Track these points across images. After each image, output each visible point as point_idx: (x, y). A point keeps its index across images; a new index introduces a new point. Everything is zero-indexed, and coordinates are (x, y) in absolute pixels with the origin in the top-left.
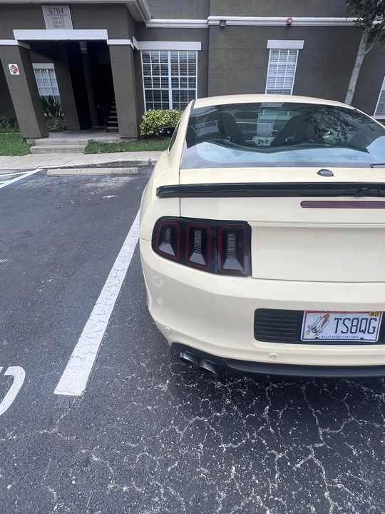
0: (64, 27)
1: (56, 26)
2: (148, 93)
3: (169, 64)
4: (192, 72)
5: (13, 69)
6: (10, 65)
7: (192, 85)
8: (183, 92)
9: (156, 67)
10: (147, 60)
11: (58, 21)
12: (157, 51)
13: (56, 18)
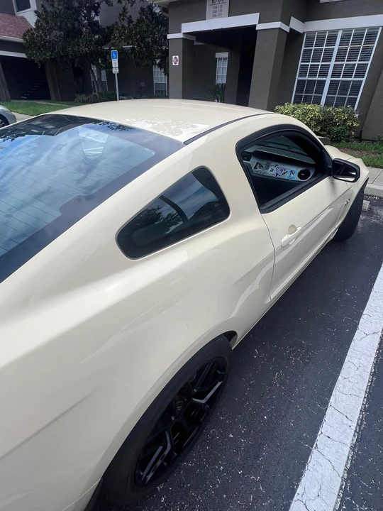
1: (214, 16)
2: (301, 83)
3: (336, 47)
4: (365, 58)
5: (175, 60)
6: (174, 57)
7: (360, 74)
8: (345, 84)
9: (318, 53)
10: (309, 43)
11: (217, 10)
12: (325, 32)
13: (215, 8)
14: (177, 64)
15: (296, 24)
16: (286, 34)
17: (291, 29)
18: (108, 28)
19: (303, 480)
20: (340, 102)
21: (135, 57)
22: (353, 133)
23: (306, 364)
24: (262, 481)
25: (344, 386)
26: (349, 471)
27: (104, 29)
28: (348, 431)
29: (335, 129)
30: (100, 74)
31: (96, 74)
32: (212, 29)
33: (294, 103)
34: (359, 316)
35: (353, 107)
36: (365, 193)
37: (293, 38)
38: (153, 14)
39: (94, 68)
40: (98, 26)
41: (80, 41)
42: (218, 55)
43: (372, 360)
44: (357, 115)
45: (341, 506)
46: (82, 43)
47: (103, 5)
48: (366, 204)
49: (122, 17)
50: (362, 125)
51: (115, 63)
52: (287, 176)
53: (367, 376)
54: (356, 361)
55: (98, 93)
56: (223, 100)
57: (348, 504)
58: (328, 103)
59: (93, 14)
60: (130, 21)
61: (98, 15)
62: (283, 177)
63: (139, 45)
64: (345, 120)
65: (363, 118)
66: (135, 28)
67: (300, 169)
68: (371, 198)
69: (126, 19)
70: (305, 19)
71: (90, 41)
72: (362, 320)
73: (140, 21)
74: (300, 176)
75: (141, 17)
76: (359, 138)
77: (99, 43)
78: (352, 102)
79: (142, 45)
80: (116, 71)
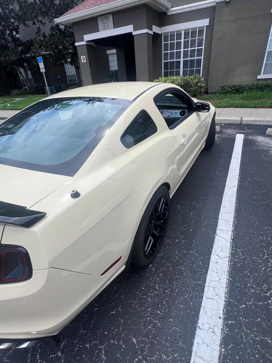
0: (108, 28)
1: (104, 29)
2: (166, 64)
3: (182, 40)
4: (200, 44)
5: (83, 59)
6: (82, 57)
7: (199, 54)
8: (192, 61)
9: (172, 45)
10: (166, 40)
11: (106, 25)
12: (174, 32)
13: (105, 23)
14: (85, 61)
15: (156, 29)
16: (151, 36)
17: (154, 32)
18: (28, 41)
19: (214, 247)
20: (192, 73)
21: (53, 59)
22: (203, 90)
23: (204, 206)
24: (196, 252)
25: (224, 211)
26: (233, 240)
27: (25, 42)
28: (229, 226)
29: (192, 89)
30: (27, 74)
31: (24, 74)
32: (104, 37)
33: (164, 76)
34: (225, 181)
35: (200, 75)
36: (216, 122)
37: (156, 37)
38: (60, 30)
39: (22, 70)
40: (20, 41)
41: (9, 52)
42: (108, 52)
43: (235, 198)
44: (203, 79)
45: (232, 251)
46: (11, 54)
47: (21, 26)
48: (218, 128)
49: (38, 34)
50: (207, 84)
51: (42, 65)
52: (174, 116)
53: (234, 204)
54: (228, 200)
55: (28, 87)
56: (117, 80)
57: (235, 250)
58: (184, 74)
59: (14, 33)
60: (45, 36)
61: (18, 34)
62: (172, 117)
63: (54, 51)
64: (197, 83)
65: (206, 80)
66: (50, 41)
67: (180, 111)
68: (220, 124)
69: (41, 35)
70: (160, 25)
71: (17, 52)
72: (227, 183)
73: (51, 35)
74: (180, 114)
75: (52, 33)
76: (207, 93)
77: (23, 52)
78: (198, 72)
79: (56, 51)
80: (43, 70)
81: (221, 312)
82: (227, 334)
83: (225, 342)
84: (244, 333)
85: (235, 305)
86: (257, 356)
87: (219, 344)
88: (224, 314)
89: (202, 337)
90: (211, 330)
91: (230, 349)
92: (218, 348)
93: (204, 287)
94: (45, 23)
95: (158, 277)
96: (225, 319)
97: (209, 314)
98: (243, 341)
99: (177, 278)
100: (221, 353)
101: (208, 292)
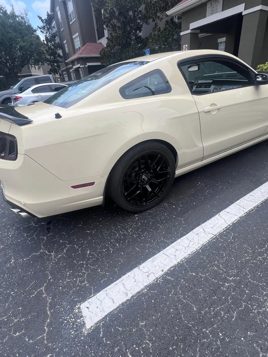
0: (216, 12)
1: (212, 14)
13: (213, 8)
18: (146, 38)
24: (184, 220)
26: (234, 224)
27: (144, 39)
28: (242, 212)
40: (141, 39)
41: (130, 49)
42: (219, 40)
45: (223, 232)
49: (154, 29)
57: (227, 232)
59: (138, 32)
60: (159, 31)
61: (141, 32)
66: (162, 34)
69: (156, 30)
71: (135, 48)
75: (166, 27)
77: (141, 48)
81: (168, 268)
82: (159, 284)
83: (151, 287)
84: (175, 290)
85: (186, 269)
86: (172, 310)
87: (145, 285)
88: (169, 270)
89: (136, 274)
90: (147, 274)
91: (151, 293)
92: (142, 287)
93: (169, 245)
94: (162, 19)
95: (136, 224)
96: (166, 274)
97: (155, 263)
98: (169, 294)
99: (151, 231)
100: (141, 291)
101: (170, 250)
